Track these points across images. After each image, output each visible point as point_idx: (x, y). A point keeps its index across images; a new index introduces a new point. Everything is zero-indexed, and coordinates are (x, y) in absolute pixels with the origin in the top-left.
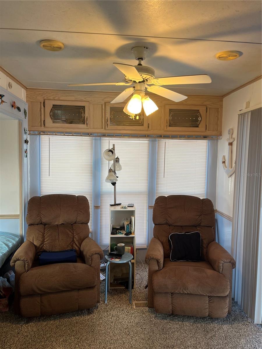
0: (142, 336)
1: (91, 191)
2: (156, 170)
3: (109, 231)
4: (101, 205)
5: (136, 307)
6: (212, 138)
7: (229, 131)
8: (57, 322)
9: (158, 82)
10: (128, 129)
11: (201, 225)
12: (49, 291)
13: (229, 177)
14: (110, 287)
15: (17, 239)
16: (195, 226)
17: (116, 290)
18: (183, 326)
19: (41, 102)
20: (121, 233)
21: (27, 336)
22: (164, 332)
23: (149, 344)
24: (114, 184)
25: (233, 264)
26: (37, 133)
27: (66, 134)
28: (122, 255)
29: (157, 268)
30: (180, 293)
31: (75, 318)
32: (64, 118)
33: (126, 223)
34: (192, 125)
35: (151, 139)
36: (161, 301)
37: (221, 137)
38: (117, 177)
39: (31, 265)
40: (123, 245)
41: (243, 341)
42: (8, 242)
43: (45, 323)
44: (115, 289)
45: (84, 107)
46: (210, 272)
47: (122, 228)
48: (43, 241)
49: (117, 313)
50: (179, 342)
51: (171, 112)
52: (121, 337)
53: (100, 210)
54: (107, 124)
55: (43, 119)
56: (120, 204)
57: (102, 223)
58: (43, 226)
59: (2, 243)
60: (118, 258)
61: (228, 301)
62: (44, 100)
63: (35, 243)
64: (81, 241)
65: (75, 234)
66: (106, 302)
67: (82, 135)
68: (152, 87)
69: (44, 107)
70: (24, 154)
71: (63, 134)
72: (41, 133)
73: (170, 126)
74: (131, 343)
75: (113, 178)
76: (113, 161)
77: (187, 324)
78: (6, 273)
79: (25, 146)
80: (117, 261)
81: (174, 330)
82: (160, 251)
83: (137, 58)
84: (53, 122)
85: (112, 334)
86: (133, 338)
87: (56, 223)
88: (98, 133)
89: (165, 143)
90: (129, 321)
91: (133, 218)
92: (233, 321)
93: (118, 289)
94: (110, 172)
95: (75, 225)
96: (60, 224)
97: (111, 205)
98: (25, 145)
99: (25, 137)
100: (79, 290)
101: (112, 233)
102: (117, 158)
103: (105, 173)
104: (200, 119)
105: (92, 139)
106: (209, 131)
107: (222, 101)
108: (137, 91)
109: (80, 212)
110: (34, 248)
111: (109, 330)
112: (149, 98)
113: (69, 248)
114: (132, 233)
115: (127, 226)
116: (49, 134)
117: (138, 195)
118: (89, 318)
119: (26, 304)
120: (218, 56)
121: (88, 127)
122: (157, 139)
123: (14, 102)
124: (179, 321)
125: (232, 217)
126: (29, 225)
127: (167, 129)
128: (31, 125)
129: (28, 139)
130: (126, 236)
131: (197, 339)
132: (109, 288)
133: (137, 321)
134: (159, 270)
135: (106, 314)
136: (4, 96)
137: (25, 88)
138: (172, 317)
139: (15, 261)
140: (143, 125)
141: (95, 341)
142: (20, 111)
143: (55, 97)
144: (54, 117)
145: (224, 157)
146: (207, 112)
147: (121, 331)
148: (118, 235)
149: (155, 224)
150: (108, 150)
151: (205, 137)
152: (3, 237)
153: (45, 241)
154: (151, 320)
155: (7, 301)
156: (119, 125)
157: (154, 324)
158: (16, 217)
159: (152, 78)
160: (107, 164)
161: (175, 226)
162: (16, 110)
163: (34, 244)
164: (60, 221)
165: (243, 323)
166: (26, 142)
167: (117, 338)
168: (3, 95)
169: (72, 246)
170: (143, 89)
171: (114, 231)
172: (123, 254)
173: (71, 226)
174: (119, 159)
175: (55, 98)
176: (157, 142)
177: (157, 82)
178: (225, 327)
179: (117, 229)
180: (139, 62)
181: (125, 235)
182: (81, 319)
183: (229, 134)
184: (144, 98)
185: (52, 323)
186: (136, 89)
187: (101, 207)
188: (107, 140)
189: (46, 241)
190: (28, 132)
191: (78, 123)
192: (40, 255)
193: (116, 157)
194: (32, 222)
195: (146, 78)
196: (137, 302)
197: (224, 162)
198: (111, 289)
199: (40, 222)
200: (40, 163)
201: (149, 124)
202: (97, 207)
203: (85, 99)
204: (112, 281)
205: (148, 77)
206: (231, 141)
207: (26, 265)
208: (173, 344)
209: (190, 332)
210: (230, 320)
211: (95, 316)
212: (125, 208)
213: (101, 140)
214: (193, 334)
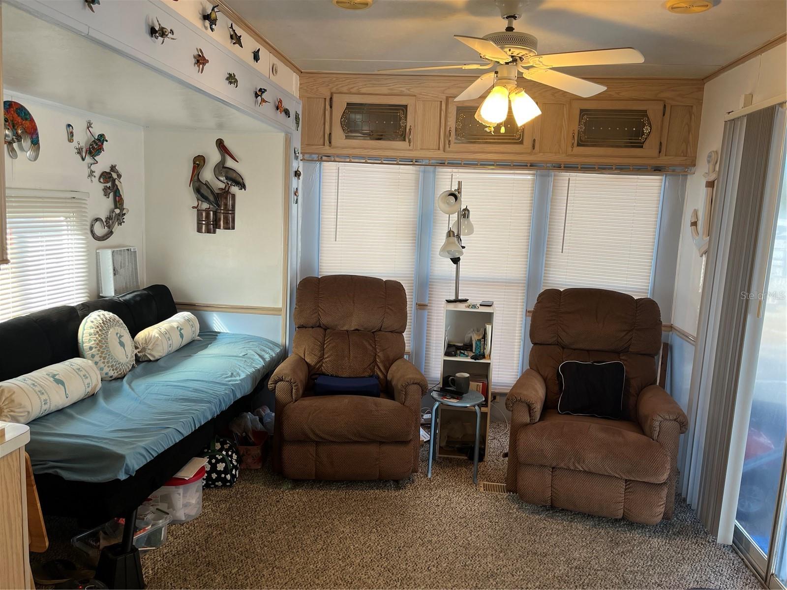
0: (490, 532)
1: (412, 274)
2: (547, 236)
3: (442, 349)
4: (429, 303)
5: (484, 490)
6: (674, 171)
7: (710, 156)
8: (342, 494)
9: (542, 62)
10: (492, 152)
11: (630, 350)
12: (331, 439)
13: (702, 256)
14: (439, 454)
15: (278, 350)
16: (617, 353)
17: (450, 460)
18: (569, 528)
19: (325, 99)
20: (464, 354)
21: (293, 507)
22: (531, 532)
23: (501, 545)
24: (456, 261)
25: (683, 424)
26: (315, 157)
27: (369, 161)
28: (463, 394)
29: (527, 419)
30: (569, 469)
31: (372, 491)
32: (366, 129)
33: (475, 337)
34: (631, 143)
35: (539, 172)
36: (530, 479)
37: (693, 169)
38: (463, 247)
39: (301, 391)
40: (467, 375)
41: (686, 568)
42: (263, 353)
43: (322, 493)
44: (448, 458)
45: (406, 107)
46: (632, 436)
47: (468, 347)
48: (322, 357)
49: (447, 494)
50: (557, 550)
51: (583, 116)
52: (451, 528)
53: (427, 311)
54: (449, 141)
55: (327, 132)
56: (466, 301)
57: (430, 336)
58: (322, 330)
59: (255, 354)
60: (454, 398)
61: (664, 493)
62: (332, 94)
63: (308, 360)
64: (389, 363)
65: (378, 350)
66: (429, 476)
67: (400, 163)
68: (532, 70)
69: (331, 107)
70: (294, 198)
71: (364, 161)
72: (324, 158)
73: (579, 145)
74: (469, 539)
75: (455, 249)
76: (456, 215)
77: (579, 527)
78: (257, 410)
79: (295, 183)
80: (453, 402)
81: (550, 532)
82: (537, 391)
83: (506, 16)
84: (347, 137)
85: (435, 522)
86: (472, 533)
87: (345, 328)
88: (430, 159)
89: (569, 179)
90: (469, 509)
91: (489, 327)
92: (674, 534)
93: (454, 458)
94: (450, 236)
95: (378, 333)
96: (353, 329)
97: (449, 301)
98: (294, 180)
99: (297, 165)
100: (381, 443)
101: (447, 354)
102: (466, 210)
103: (441, 239)
104: (647, 129)
105: (420, 171)
106: (666, 156)
107: (701, 89)
108: (502, 81)
109: (388, 310)
110: (306, 366)
111: (431, 516)
112: (523, 92)
113: (366, 374)
114: (486, 356)
115: (476, 343)
116: (337, 159)
117: (506, 286)
118: (397, 494)
119: (292, 455)
120: (669, 5)
121: (411, 148)
122: (552, 173)
123: (280, 101)
124: (565, 520)
125: (695, 336)
126: (299, 328)
127: (572, 151)
128: (307, 142)
129: (301, 170)
130: (473, 361)
131: (594, 551)
132: (437, 455)
133: (483, 509)
134: (532, 423)
135: (427, 492)
136: (266, 90)
137: (298, 71)
138: (551, 512)
139: (276, 382)
140: (521, 143)
141: (406, 528)
142: (289, 117)
143: (352, 88)
144: (349, 127)
145: (696, 212)
146: (664, 115)
147: (452, 520)
148: (459, 357)
149: (535, 344)
150: (449, 193)
151: (657, 170)
152: (255, 343)
153: (325, 357)
154: (511, 511)
155: (259, 451)
156: (474, 143)
157: (516, 519)
158: (275, 311)
159: (532, 54)
160: (445, 221)
161: (575, 349)
162: (283, 113)
163: (306, 360)
164: (352, 324)
165: (695, 541)
166: (297, 174)
167: (445, 529)
168: (264, 89)
169: (373, 371)
170: (514, 74)
171: (451, 349)
172: (467, 392)
173: (371, 335)
174: (468, 211)
175: (351, 90)
176: (551, 179)
177: (540, 61)
178: (656, 542)
179: (458, 348)
180: (510, 23)
181: (472, 358)
182: (384, 494)
183: (709, 162)
184: (514, 94)
185: (333, 494)
186: (499, 75)
187: (430, 306)
188: (449, 174)
189: (327, 358)
190: (300, 156)
191: (394, 139)
192: (316, 379)
193: (463, 207)
194: (302, 322)
195: (519, 55)
196: (488, 483)
197: (694, 224)
198: (440, 458)
199: (318, 324)
200: (321, 216)
201: (534, 140)
202: (422, 306)
203: (408, 92)
204: (444, 444)
205: (523, 52)
206: (711, 178)
207: (294, 391)
208: (545, 551)
209: (582, 538)
210: (668, 532)
211: (407, 493)
212: (474, 306)
213: (436, 173)
214: (588, 542)
